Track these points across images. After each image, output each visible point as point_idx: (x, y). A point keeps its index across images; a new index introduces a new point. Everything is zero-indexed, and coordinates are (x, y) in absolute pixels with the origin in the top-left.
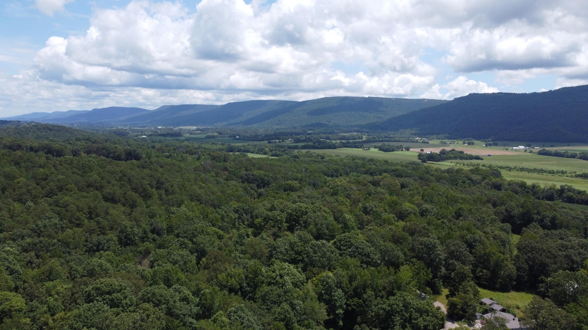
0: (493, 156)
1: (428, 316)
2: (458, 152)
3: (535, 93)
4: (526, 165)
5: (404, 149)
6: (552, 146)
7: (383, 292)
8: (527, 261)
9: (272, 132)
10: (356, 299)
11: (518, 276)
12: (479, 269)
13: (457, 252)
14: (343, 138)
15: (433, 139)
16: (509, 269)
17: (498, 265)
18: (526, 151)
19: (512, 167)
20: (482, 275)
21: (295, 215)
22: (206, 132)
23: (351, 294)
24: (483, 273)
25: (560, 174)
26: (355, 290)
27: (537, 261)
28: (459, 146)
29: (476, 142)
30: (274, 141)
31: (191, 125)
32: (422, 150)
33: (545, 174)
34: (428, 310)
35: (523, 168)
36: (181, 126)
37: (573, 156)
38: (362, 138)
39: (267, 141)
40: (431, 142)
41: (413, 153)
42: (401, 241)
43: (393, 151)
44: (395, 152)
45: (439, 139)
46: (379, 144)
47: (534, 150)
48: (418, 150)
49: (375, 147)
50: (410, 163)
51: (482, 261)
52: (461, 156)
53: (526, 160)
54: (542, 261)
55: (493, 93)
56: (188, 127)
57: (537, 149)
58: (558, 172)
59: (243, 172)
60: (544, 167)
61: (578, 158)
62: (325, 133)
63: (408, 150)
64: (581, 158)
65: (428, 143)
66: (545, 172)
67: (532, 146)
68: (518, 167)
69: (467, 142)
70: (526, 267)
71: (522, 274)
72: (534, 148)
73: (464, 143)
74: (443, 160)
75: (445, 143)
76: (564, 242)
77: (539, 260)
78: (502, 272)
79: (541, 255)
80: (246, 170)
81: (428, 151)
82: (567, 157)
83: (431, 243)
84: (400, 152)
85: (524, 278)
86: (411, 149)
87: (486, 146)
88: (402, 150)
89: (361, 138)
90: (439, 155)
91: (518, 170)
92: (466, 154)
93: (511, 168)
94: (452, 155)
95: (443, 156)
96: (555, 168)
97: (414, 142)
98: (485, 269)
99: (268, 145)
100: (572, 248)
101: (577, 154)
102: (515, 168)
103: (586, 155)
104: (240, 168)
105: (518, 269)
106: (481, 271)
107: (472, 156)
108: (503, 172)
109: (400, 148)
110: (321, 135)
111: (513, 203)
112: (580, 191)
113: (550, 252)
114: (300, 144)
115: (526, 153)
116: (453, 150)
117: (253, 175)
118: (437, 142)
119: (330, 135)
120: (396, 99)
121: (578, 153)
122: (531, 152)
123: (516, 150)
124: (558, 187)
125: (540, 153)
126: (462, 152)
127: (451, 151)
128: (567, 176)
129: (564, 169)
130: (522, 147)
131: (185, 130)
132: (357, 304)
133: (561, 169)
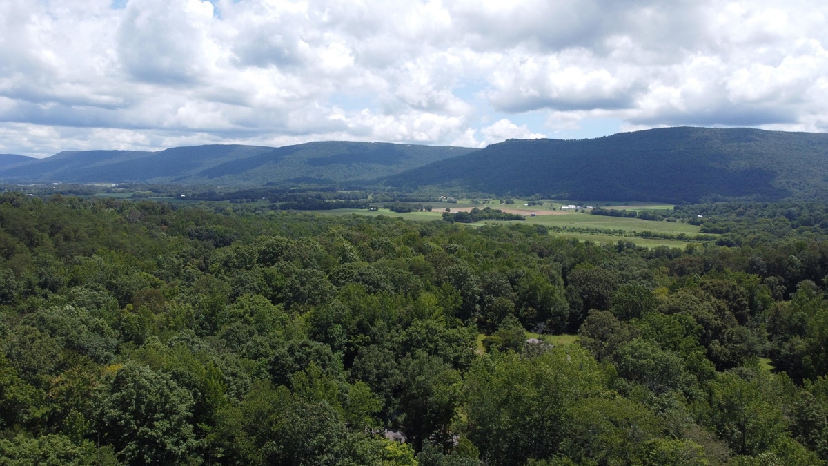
0: (538, 216)
1: (459, 346)
2: (494, 211)
3: (586, 140)
4: (577, 225)
5: (424, 210)
6: (607, 206)
7: (398, 325)
8: (581, 295)
9: (237, 190)
10: (361, 336)
11: (571, 313)
12: (523, 309)
13: (495, 285)
14: (341, 197)
15: (462, 198)
16: (560, 304)
17: (546, 301)
18: (577, 210)
19: (561, 227)
20: (527, 315)
21: (272, 253)
22: (133, 190)
23: (354, 330)
24: (528, 311)
25: (618, 234)
26: (360, 325)
27: (593, 293)
28: (496, 205)
29: (516, 201)
30: (239, 200)
31: (110, 181)
32: (448, 210)
33: (599, 234)
34: (459, 339)
35: (573, 228)
36: (91, 182)
37: (632, 215)
38: (367, 198)
39: (229, 201)
40: (458, 202)
41: (437, 213)
42: (422, 272)
43: (409, 211)
44: (412, 213)
45: (469, 198)
46: (391, 204)
47: (586, 210)
48: (444, 210)
49: (385, 207)
50: (433, 222)
51: (528, 298)
52: (499, 216)
53: (578, 220)
54: (599, 292)
55: (536, 139)
56: (104, 185)
57: (590, 208)
58: (615, 232)
59: (192, 227)
60: (599, 227)
61: (639, 218)
62: (315, 190)
63: (429, 210)
64: (641, 217)
65: (455, 202)
66: (601, 232)
67: (584, 206)
68: (568, 228)
69: (504, 201)
70: (581, 301)
71: (576, 311)
72: (586, 207)
73: (502, 202)
74: (476, 220)
75: (477, 203)
76: (624, 272)
77: (596, 292)
78: (552, 309)
79: (598, 286)
80: (197, 225)
81: (454, 211)
82: (626, 216)
83: (461, 270)
84: (419, 213)
85: (578, 316)
86: (433, 210)
87: (529, 205)
88: (422, 211)
89: (365, 196)
90: (470, 214)
91: (568, 231)
92: (505, 213)
93: (560, 229)
94: (487, 215)
95: (474, 216)
96: (612, 228)
97: (437, 201)
98: (531, 307)
99: (231, 204)
100: (634, 278)
101: (636, 213)
102: (565, 228)
103: (646, 214)
104: (188, 221)
105: (573, 304)
106: (525, 311)
107: (512, 215)
108: (550, 232)
109: (420, 208)
110: (308, 192)
111: (562, 252)
112: (641, 247)
113: (608, 282)
114: (278, 204)
115: (576, 213)
116: (488, 208)
117: (207, 230)
118: (467, 201)
119: (322, 193)
120: (412, 145)
121: (638, 211)
122: (583, 212)
123: (565, 210)
124: (616, 244)
125: (594, 213)
126: (499, 211)
127: (484, 210)
128: (625, 236)
129: (623, 228)
130: (573, 207)
131: (98, 188)
132: (363, 342)
133: (618, 228)
